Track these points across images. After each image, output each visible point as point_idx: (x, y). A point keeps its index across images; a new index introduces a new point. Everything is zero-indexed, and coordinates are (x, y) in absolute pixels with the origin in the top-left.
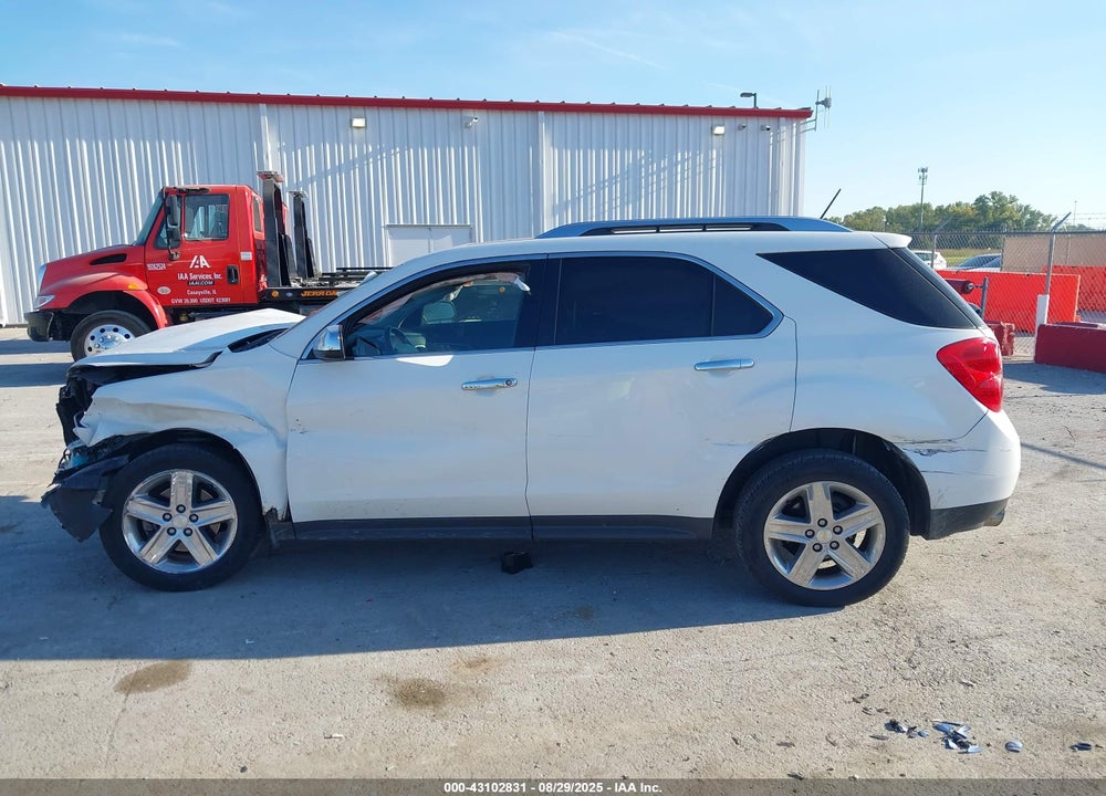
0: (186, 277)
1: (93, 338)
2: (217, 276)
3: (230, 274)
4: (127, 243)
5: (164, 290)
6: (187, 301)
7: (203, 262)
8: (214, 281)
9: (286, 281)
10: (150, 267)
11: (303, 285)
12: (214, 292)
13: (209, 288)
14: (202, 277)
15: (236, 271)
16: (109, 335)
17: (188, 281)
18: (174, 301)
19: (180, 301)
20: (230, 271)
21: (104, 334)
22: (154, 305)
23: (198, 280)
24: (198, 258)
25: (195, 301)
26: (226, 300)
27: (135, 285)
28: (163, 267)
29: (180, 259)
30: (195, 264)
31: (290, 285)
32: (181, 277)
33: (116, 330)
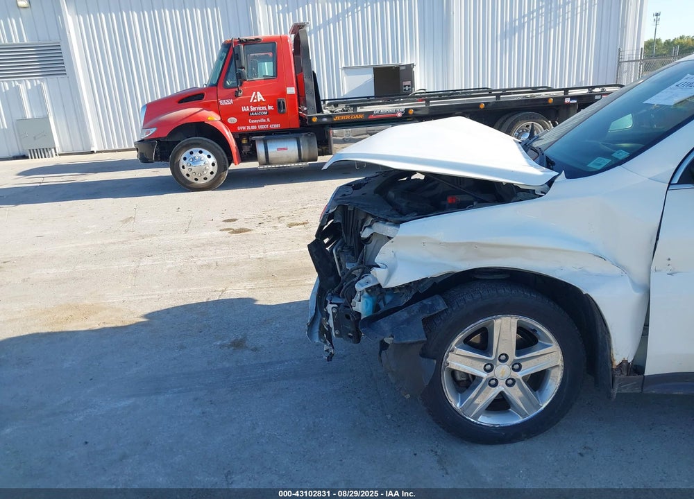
0: (248, 109)
1: (185, 159)
2: (270, 108)
3: (279, 106)
4: (199, 86)
5: (232, 120)
6: (249, 128)
7: (260, 97)
8: (268, 111)
9: (319, 110)
10: (223, 103)
11: (331, 111)
12: (268, 120)
13: (264, 117)
14: (259, 108)
15: (283, 103)
16: (196, 155)
17: (249, 113)
18: (239, 128)
19: (244, 128)
20: (279, 103)
21: (193, 156)
22: (226, 131)
23: (257, 111)
24: (256, 94)
25: (254, 127)
26: (277, 126)
27: (213, 117)
28: (231, 102)
29: (243, 95)
30: (254, 99)
31: (323, 112)
32: (244, 109)
33: (201, 152)
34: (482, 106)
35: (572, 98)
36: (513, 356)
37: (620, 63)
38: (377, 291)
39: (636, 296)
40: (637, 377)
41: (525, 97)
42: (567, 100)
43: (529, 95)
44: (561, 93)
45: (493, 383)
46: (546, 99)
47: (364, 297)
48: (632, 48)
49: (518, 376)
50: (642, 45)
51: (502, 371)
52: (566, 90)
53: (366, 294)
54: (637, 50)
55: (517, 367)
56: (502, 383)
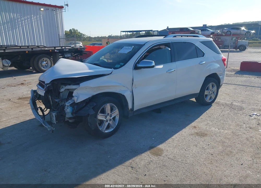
34: (27, 52)
35: (57, 50)
36: (110, 114)
37: (60, 39)
38: (73, 105)
39: (131, 94)
40: (133, 112)
41: (42, 49)
42: (56, 51)
43: (43, 49)
44: (53, 48)
45: (107, 121)
46: (49, 50)
47: (69, 107)
48: (62, 34)
49: (112, 118)
50: (64, 34)
51: (108, 117)
52: (55, 47)
53: (69, 106)
54: (63, 35)
55: (111, 116)
56: (108, 120)
